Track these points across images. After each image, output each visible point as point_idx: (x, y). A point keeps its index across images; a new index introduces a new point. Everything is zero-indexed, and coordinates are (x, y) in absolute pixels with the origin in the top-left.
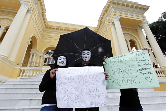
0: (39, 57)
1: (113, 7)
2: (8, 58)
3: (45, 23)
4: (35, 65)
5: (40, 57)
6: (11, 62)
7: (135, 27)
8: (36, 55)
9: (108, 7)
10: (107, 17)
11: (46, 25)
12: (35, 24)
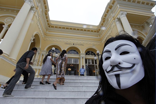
0: (41, 55)
1: (118, 3)
2: (9, 56)
3: (48, 21)
4: (38, 64)
5: (43, 55)
6: (12, 61)
7: (141, 24)
8: (39, 53)
9: (113, 4)
10: (112, 14)
11: (48, 24)
12: (38, 22)
